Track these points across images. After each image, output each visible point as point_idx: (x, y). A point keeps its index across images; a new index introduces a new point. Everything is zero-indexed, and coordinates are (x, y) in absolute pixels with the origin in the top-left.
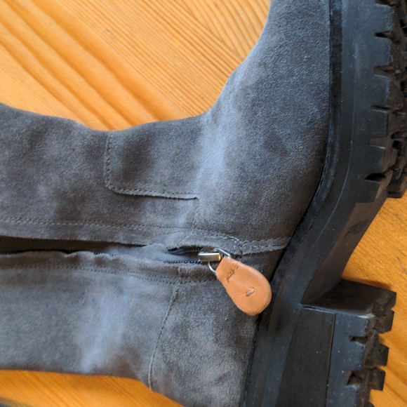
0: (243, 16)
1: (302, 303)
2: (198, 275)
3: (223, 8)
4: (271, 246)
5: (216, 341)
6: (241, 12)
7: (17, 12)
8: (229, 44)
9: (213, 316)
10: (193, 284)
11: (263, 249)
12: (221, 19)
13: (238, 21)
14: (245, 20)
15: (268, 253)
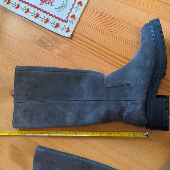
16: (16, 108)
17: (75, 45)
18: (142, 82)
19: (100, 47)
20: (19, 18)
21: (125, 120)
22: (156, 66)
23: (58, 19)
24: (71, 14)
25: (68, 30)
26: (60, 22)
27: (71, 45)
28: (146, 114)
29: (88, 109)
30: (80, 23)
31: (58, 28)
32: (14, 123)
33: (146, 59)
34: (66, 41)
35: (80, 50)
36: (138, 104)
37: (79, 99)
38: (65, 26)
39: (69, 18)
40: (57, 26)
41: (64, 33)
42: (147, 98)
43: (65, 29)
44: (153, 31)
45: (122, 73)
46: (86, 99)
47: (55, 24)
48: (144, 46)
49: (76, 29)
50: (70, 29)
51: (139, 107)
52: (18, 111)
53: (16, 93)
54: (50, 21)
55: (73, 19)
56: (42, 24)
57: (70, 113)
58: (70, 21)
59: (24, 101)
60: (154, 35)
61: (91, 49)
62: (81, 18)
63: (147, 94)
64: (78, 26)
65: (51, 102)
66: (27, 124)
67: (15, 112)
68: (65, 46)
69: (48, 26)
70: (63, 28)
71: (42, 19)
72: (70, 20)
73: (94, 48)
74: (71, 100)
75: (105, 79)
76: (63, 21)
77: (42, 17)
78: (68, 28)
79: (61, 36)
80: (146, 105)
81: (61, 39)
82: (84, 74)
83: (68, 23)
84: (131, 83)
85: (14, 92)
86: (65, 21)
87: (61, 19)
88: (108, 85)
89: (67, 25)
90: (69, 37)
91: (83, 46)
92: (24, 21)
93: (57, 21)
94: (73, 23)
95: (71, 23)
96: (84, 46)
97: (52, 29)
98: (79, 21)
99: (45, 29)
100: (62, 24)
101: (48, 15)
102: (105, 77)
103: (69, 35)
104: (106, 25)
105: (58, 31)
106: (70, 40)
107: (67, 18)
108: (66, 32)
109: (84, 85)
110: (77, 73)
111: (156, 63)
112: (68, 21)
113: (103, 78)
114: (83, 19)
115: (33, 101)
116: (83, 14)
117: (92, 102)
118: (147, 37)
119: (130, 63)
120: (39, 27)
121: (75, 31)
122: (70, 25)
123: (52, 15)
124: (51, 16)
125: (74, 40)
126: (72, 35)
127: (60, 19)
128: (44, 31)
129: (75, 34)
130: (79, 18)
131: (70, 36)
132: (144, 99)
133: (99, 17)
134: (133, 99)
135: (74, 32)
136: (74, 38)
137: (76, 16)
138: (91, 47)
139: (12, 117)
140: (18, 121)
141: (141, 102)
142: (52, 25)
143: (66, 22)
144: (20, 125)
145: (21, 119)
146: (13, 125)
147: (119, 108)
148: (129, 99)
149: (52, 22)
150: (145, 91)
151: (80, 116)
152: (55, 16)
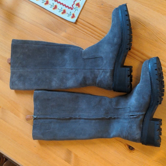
16: (13, 73)
17: (79, 29)
18: (111, 55)
19: (100, 32)
20: (32, 4)
21: (98, 84)
22: (121, 42)
23: (64, 6)
24: (76, 3)
25: (73, 16)
26: (67, 9)
27: (75, 29)
28: (113, 80)
29: (69, 76)
30: (83, 10)
31: (64, 14)
32: (11, 86)
33: (115, 37)
34: (72, 26)
35: (83, 33)
36: (107, 72)
37: (62, 68)
38: (71, 12)
39: (75, 6)
40: (64, 12)
41: (69, 19)
42: (114, 67)
43: (71, 15)
44: (120, 15)
45: (96, 48)
46: (68, 68)
47: (62, 11)
48: (113, 26)
49: (80, 15)
50: (75, 15)
51: (108, 74)
52: (14, 76)
53: (12, 61)
54: (58, 8)
55: (78, 7)
56: (51, 10)
57: (55, 79)
58: (75, 9)
59: (19, 68)
60: (121, 18)
61: (92, 33)
62: (85, 6)
63: (115, 64)
64: (82, 13)
65: (40, 70)
66: (21, 87)
67: (12, 77)
68: (70, 29)
69: (56, 12)
70: (69, 14)
71: (51, 5)
72: (75, 7)
73: (95, 32)
74: (56, 68)
75: (83, 52)
76: (69, 8)
77: (51, 4)
78: (73, 15)
79: (67, 21)
80: (113, 73)
81: (68, 24)
82: (67, 48)
83: (74, 10)
84: (102, 55)
85: (11, 61)
86: (70, 8)
87: (68, 7)
88: (85, 57)
89: (73, 12)
90: (74, 22)
91: (85, 31)
92: (36, 7)
93: (64, 8)
94: (77, 10)
95: (76, 10)
96: (87, 30)
97: (60, 14)
98: (82, 8)
99: (54, 15)
100: (68, 10)
101: (56, 2)
102: (83, 51)
103: (74, 20)
104: (106, 13)
105: (64, 16)
106: (74, 24)
107: (72, 5)
108: (71, 18)
109: (67, 57)
110: (61, 47)
111: (122, 40)
112: (74, 9)
113: (82, 51)
114: (86, 7)
115: (26, 68)
116: (86, 2)
117: (72, 70)
118: (116, 19)
119: (102, 40)
120: (48, 12)
121: (80, 17)
122: (75, 12)
123: (60, 2)
124: (59, 4)
125: (78, 25)
126: (77, 21)
127: (66, 7)
128: (52, 16)
129: (79, 20)
130: (83, 6)
131: (75, 21)
132: (112, 69)
133: (99, 6)
134: (104, 68)
135: (78, 18)
136: (78, 23)
137: (80, 4)
138: (92, 31)
139: (10, 80)
140: (14, 83)
141: (109, 71)
142: (60, 12)
143: (72, 9)
144: (16, 87)
145: (17, 82)
146: (10, 87)
147: (93, 76)
148: (100, 68)
149: (59, 9)
150: (113, 62)
151: (63, 81)
152: (62, 4)
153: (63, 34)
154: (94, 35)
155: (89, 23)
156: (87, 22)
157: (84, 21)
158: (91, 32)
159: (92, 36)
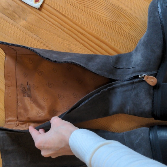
0: (137, 30)
1: (163, 82)
2: (139, 82)
3: (132, 29)
4: (154, 72)
5: (145, 95)
6: (136, 29)
7: (84, 36)
8: (134, 36)
9: (144, 89)
10: (138, 84)
11: (153, 73)
12: (132, 31)
13: (136, 31)
14: (137, 31)
15: (154, 74)
19: (71, 23)
34: (35, 13)
41: (32, 3)
61: (61, 25)
68: (32, 17)
73: (65, 24)
79: (28, 6)
81: (29, 9)
90: (37, 8)
91: (52, 20)
103: (38, 5)
106: (38, 11)
121: (45, 2)
125: (43, 12)
126: (41, 6)
129: (45, 5)
131: (39, 7)
136: (43, 10)
138: (61, 21)
153: (23, 22)
154: (63, 28)
155: (57, 11)
156: (55, 10)
157: (51, 7)
158: (59, 23)
159: (61, 29)
